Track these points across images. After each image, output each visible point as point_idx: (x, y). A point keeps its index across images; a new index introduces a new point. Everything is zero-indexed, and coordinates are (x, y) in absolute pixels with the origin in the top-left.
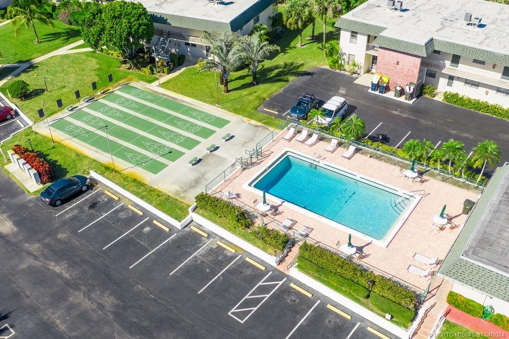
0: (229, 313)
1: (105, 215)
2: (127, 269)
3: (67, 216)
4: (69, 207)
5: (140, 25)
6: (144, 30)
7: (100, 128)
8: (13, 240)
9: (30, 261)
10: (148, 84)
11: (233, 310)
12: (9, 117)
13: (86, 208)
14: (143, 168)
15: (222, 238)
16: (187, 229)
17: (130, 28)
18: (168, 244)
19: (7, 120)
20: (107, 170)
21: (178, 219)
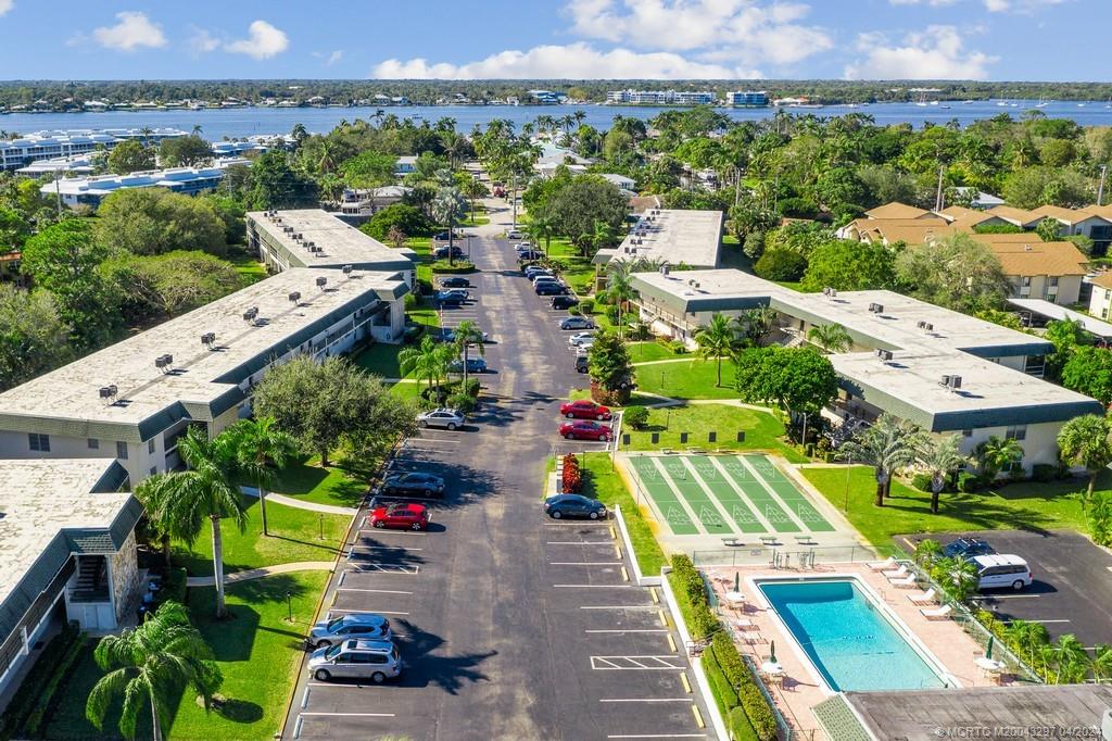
0: (592, 658)
1: (586, 543)
2: (551, 585)
3: (553, 529)
4: (563, 523)
5: (804, 381)
6: (808, 389)
7: (675, 479)
8: (490, 523)
9: (484, 542)
10: (788, 463)
11: (598, 658)
12: (602, 438)
13: (577, 531)
14: (672, 527)
15: (670, 611)
16: (647, 588)
17: (789, 380)
18: (611, 589)
19: (599, 440)
20: (635, 511)
21: (644, 574)
